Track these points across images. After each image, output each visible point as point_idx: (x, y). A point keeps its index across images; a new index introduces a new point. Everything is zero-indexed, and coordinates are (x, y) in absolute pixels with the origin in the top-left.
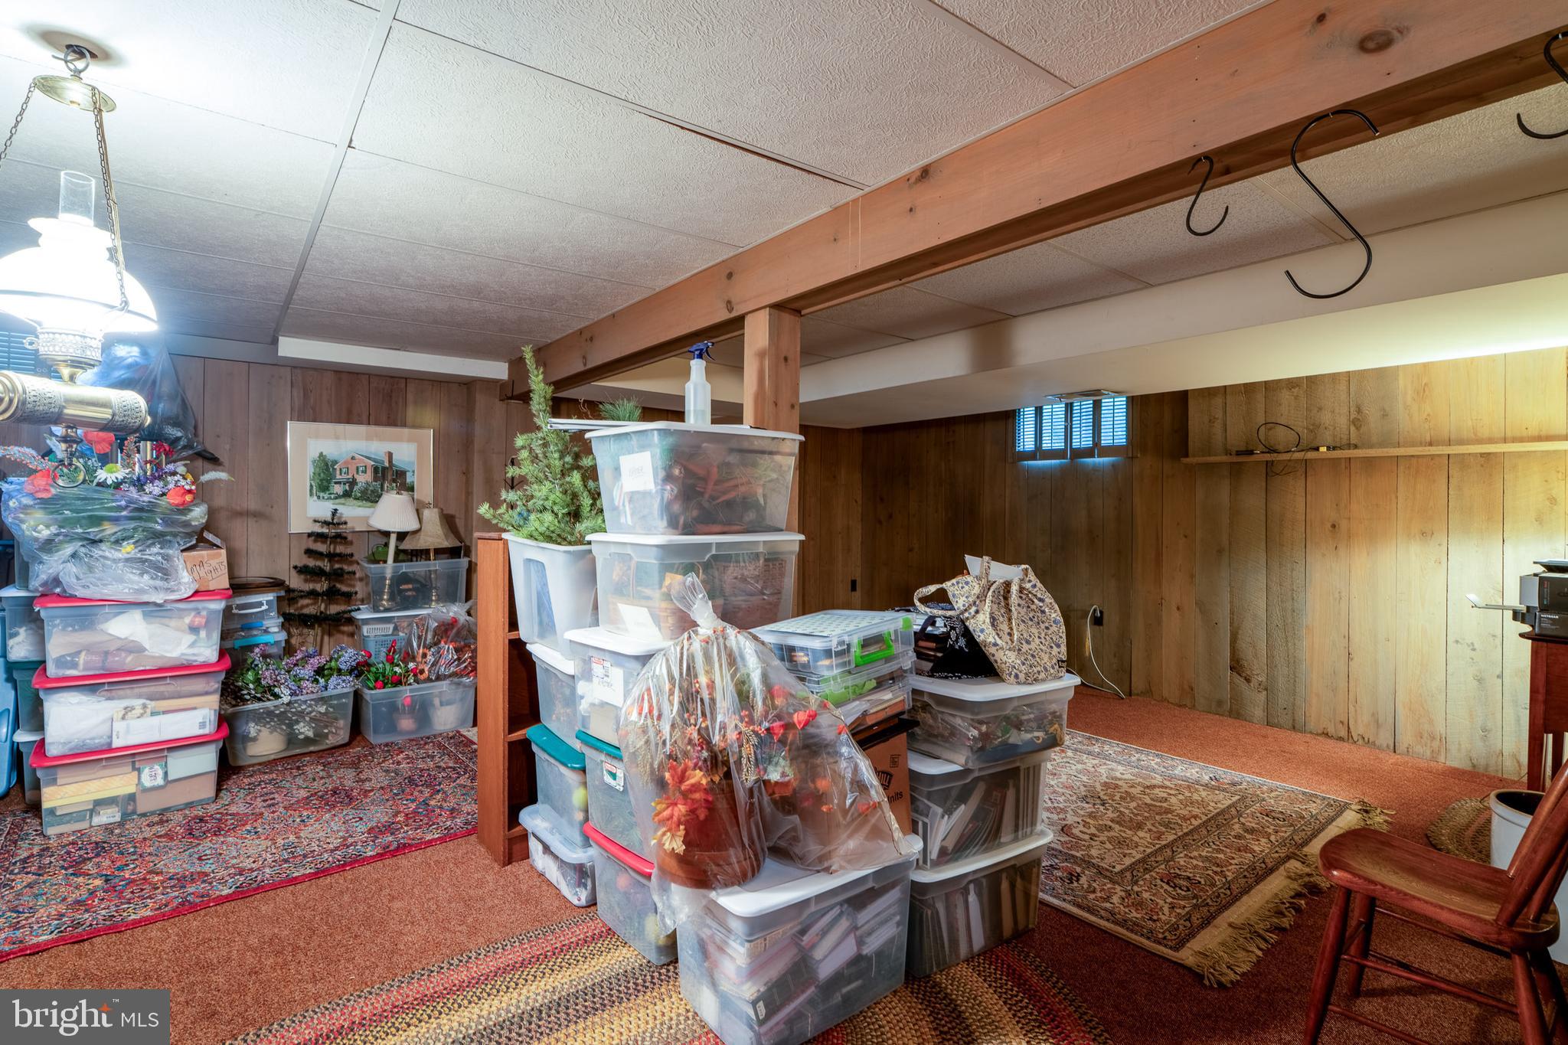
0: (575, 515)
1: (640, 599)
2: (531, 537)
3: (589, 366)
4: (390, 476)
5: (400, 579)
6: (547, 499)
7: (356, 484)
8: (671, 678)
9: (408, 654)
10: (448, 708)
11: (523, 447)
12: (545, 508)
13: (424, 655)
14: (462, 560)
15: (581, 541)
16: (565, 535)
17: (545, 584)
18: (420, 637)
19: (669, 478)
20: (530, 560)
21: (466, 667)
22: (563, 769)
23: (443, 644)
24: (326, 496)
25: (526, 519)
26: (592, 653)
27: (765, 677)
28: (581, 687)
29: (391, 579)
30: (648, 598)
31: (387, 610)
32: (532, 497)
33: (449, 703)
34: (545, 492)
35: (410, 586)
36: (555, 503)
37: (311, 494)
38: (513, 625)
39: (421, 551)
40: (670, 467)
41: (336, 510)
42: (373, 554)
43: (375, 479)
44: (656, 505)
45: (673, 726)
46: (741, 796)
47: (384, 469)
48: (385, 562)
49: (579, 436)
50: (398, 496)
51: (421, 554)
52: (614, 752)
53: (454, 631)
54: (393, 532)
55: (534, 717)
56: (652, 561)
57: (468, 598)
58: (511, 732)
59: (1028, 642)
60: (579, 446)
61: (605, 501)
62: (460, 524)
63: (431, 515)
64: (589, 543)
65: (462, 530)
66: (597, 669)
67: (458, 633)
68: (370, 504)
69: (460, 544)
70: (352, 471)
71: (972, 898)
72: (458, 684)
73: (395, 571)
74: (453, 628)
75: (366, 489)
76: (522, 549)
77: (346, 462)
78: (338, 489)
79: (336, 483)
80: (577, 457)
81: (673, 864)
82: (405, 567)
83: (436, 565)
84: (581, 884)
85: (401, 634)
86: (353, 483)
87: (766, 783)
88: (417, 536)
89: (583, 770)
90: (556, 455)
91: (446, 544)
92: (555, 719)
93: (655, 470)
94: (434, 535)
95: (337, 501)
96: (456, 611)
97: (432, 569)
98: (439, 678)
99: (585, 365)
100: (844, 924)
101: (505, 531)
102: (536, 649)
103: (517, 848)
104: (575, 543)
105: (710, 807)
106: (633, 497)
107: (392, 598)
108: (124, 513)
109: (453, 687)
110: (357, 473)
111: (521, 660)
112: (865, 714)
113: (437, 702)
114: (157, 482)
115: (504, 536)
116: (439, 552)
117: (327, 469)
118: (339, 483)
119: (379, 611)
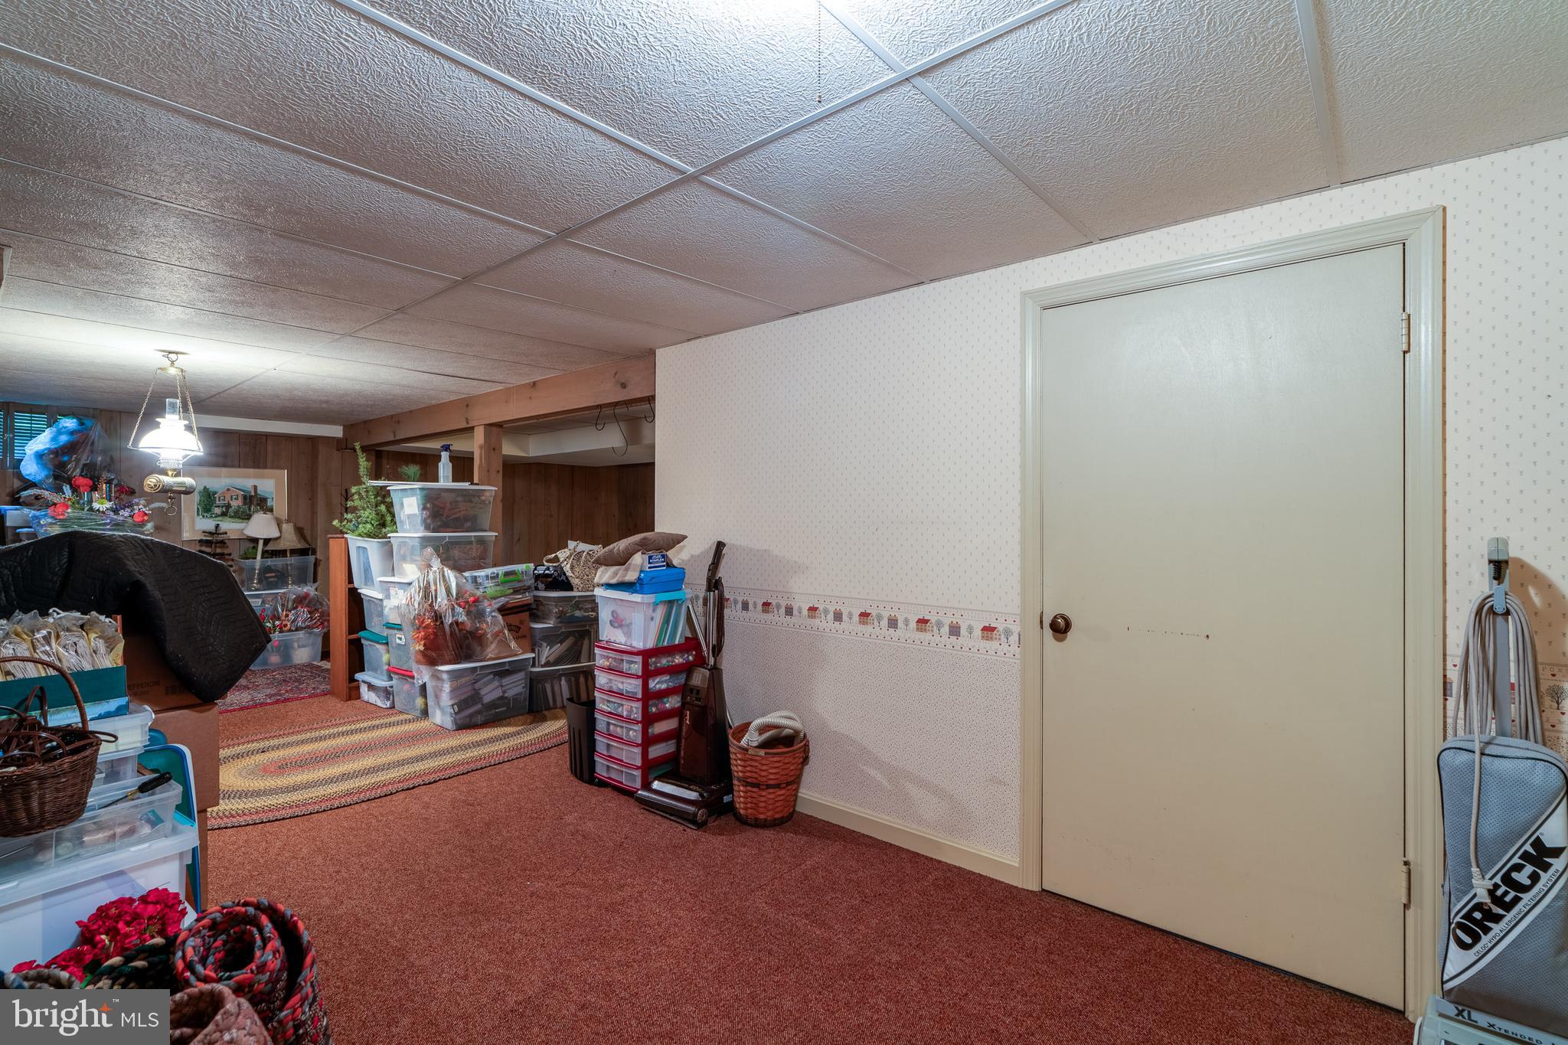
0: (383, 525)
1: (413, 561)
2: (360, 535)
3: (396, 438)
4: (255, 502)
5: (266, 570)
6: (368, 517)
7: (231, 507)
8: (419, 587)
9: (275, 616)
10: (303, 649)
11: (356, 493)
12: (367, 522)
13: (287, 616)
14: (310, 556)
15: (385, 537)
16: (377, 534)
17: (368, 558)
18: (283, 605)
19: (424, 508)
20: (359, 547)
21: (316, 622)
22: (378, 646)
23: (299, 608)
24: (209, 515)
25: (357, 527)
26: (389, 585)
27: (457, 585)
28: (385, 603)
29: (259, 570)
30: (416, 561)
31: (257, 590)
32: (360, 516)
33: (303, 646)
34: (367, 514)
35: (274, 574)
36: (372, 519)
37: (198, 515)
38: (351, 580)
39: (280, 551)
40: (426, 504)
41: (218, 525)
42: (245, 554)
43: (244, 504)
44: (419, 520)
45: (419, 604)
46: (447, 628)
47: (251, 497)
48: (255, 558)
49: (383, 488)
50: (265, 515)
51: (282, 553)
52: (398, 627)
53: (307, 600)
54: (261, 539)
55: (363, 628)
56: (417, 543)
57: (315, 581)
58: (350, 634)
59: (588, 576)
60: (383, 494)
61: (397, 519)
62: (308, 533)
63: (288, 528)
64: (390, 537)
65: (309, 538)
66: (392, 591)
67: (310, 602)
68: (241, 521)
69: (308, 546)
70: (228, 498)
71: (563, 682)
72: (311, 633)
73: (262, 564)
74: (306, 599)
75: (238, 511)
76: (354, 542)
77: (223, 493)
78: (217, 511)
79: (216, 507)
80: (384, 497)
81: (420, 657)
82: (270, 562)
83: (292, 560)
84: (388, 699)
85: (267, 606)
86: (228, 506)
87: (457, 623)
88: (278, 541)
89: (387, 644)
90: (373, 497)
91: (299, 546)
92: (373, 624)
93: (418, 505)
94: (290, 540)
95: (217, 519)
96: (309, 589)
97: (289, 563)
98: (297, 630)
99: (395, 437)
100: (496, 683)
101: (347, 533)
102: (364, 591)
103: (353, 693)
104: (382, 538)
105: (435, 634)
106: (409, 516)
107: (260, 581)
108: (108, 527)
109: (307, 635)
110: (232, 499)
111: (355, 600)
112: (507, 602)
113: (296, 645)
114: (127, 509)
115: (345, 536)
116: (294, 552)
117: (210, 497)
118: (219, 507)
119: (250, 591)
